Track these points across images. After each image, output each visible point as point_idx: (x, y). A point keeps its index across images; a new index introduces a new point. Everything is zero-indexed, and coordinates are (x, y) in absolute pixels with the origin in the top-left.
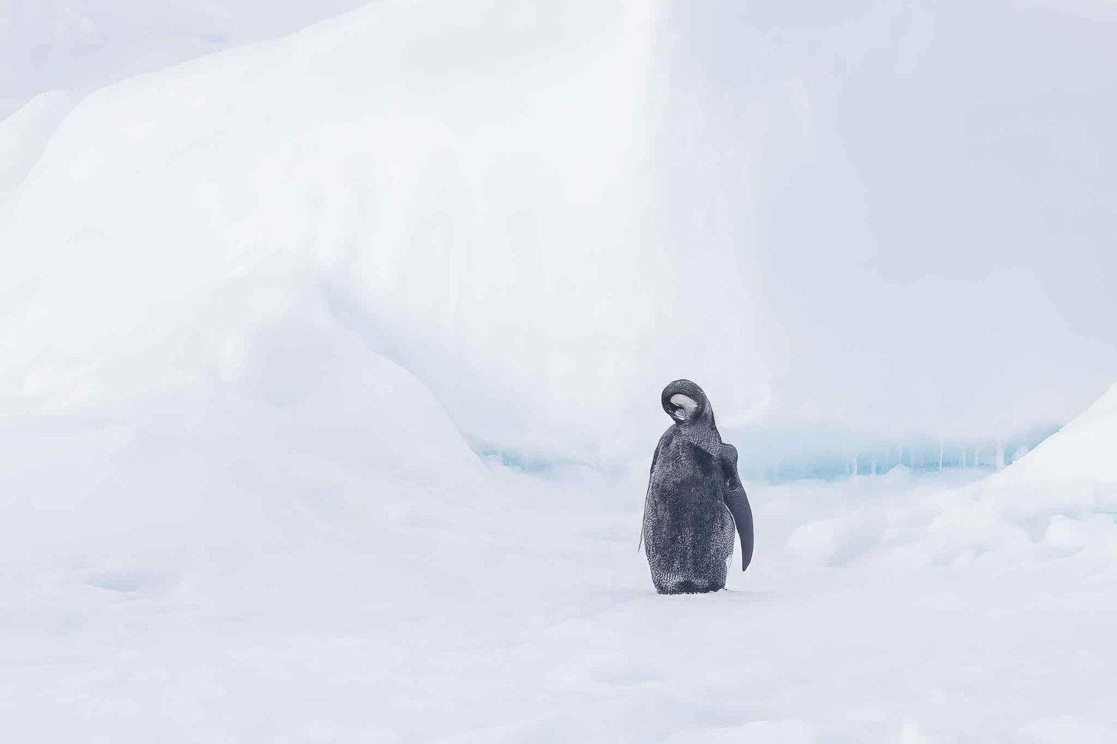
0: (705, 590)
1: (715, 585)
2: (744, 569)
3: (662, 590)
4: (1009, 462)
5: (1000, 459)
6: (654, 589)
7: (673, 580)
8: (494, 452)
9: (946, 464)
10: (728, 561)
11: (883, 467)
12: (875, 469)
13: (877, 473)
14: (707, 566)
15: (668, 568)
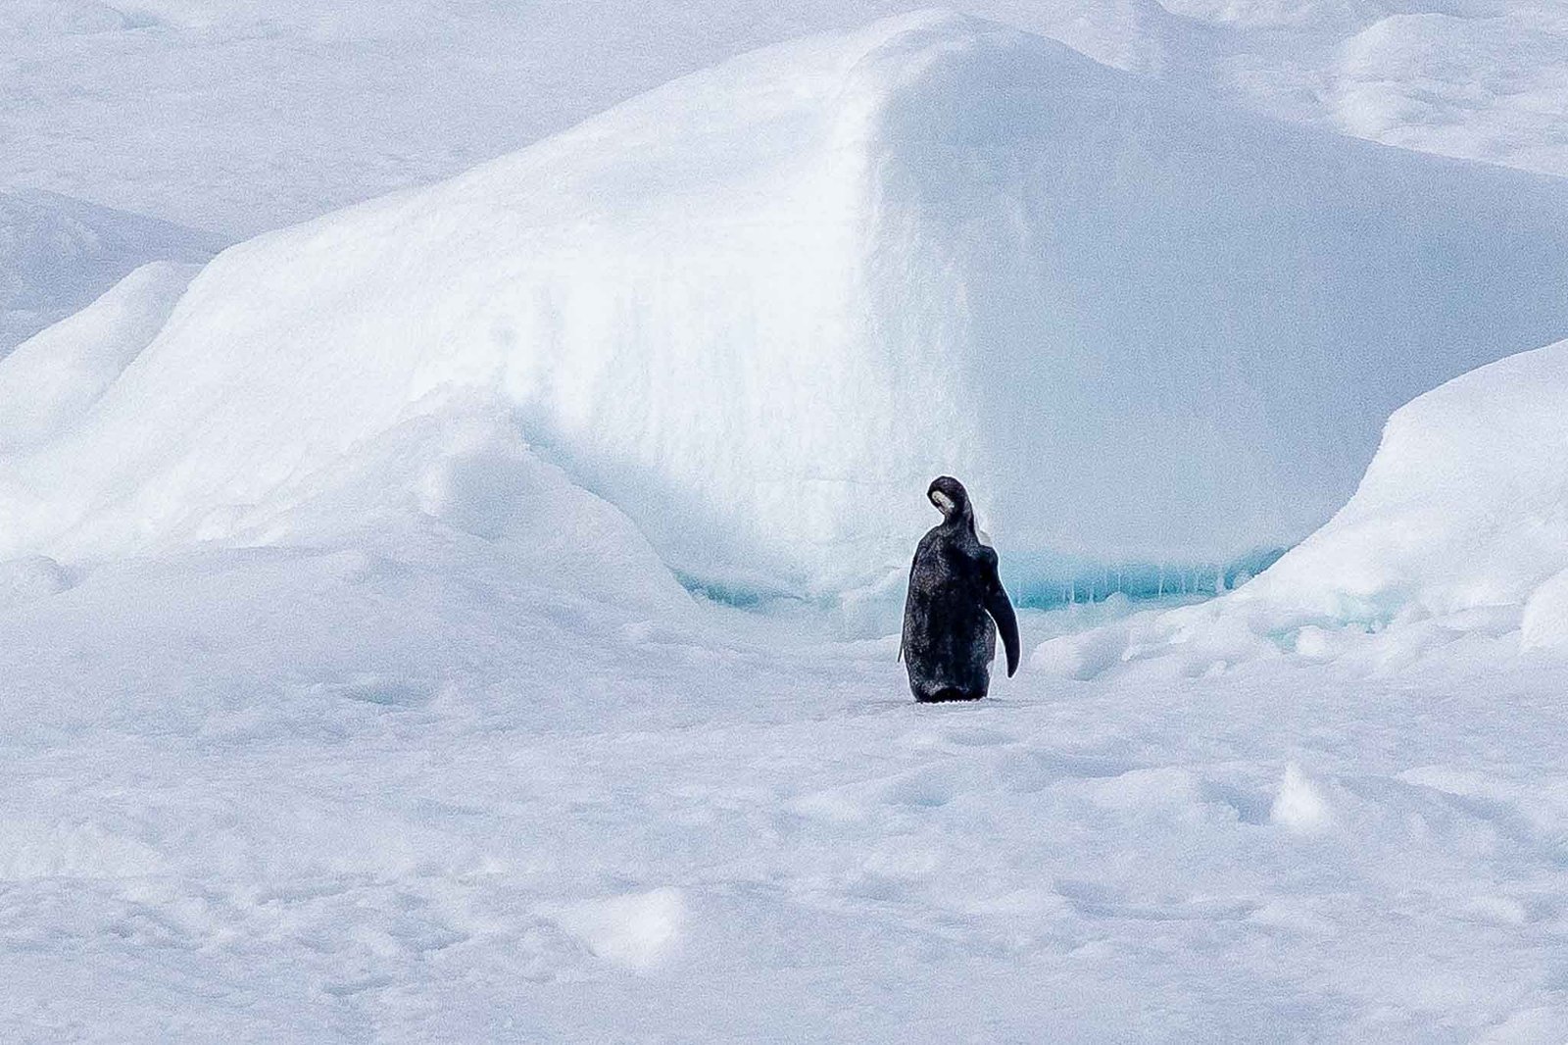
0: (969, 698)
1: (977, 692)
2: (1010, 675)
3: (922, 696)
4: (1229, 586)
5: (1220, 583)
6: (912, 698)
7: (934, 688)
8: (701, 587)
9: (1165, 591)
10: (988, 667)
11: (1101, 596)
12: (1092, 596)
13: (1095, 601)
14: (969, 672)
15: (929, 675)
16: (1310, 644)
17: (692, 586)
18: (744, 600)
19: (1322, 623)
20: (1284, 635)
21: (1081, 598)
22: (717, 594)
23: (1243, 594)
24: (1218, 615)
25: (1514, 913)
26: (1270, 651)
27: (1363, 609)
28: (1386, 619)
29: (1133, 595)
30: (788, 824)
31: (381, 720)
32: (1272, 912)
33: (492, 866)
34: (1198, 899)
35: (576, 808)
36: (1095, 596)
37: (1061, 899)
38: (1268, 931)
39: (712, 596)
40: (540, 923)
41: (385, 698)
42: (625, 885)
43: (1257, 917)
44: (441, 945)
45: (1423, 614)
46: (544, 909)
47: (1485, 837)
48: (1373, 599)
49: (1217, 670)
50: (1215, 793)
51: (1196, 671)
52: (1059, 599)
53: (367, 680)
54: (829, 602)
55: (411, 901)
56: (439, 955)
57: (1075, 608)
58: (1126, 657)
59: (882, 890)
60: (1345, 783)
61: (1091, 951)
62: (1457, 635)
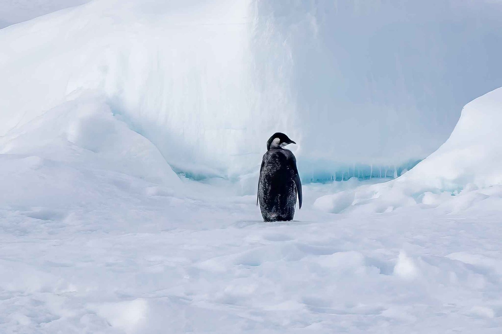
1: (289, 218)
4: (399, 175)
5: (395, 174)
7: (272, 216)
8: (182, 173)
9: (373, 177)
11: (346, 178)
12: (343, 178)
13: (344, 180)
14: (286, 209)
15: (270, 210)
16: (428, 199)
17: (179, 172)
18: (200, 178)
19: (433, 191)
20: (418, 196)
21: (338, 179)
22: (189, 176)
23: (402, 178)
24: (392, 187)
25: (490, 313)
26: (412, 202)
27: (451, 185)
28: (460, 190)
29: (360, 178)
30: (194, 273)
31: (42, 226)
32: (390, 312)
33: (72, 288)
34: (361, 306)
35: (108, 265)
36: (344, 179)
37: (304, 305)
38: (388, 319)
39: (187, 177)
40: (90, 312)
41: (45, 217)
42: (125, 297)
43: (385, 313)
44: (48, 321)
45: (475, 188)
46: (91, 307)
47: (480, 282)
48: (454, 181)
49: (389, 210)
50: (370, 262)
51: (381, 210)
52: (329, 179)
53: (37, 210)
54: (235, 179)
55: (37, 303)
56: (47, 325)
57: (336, 183)
58: (353, 204)
59: (231, 301)
60: (424, 259)
61: (314, 326)
62: (486, 197)
